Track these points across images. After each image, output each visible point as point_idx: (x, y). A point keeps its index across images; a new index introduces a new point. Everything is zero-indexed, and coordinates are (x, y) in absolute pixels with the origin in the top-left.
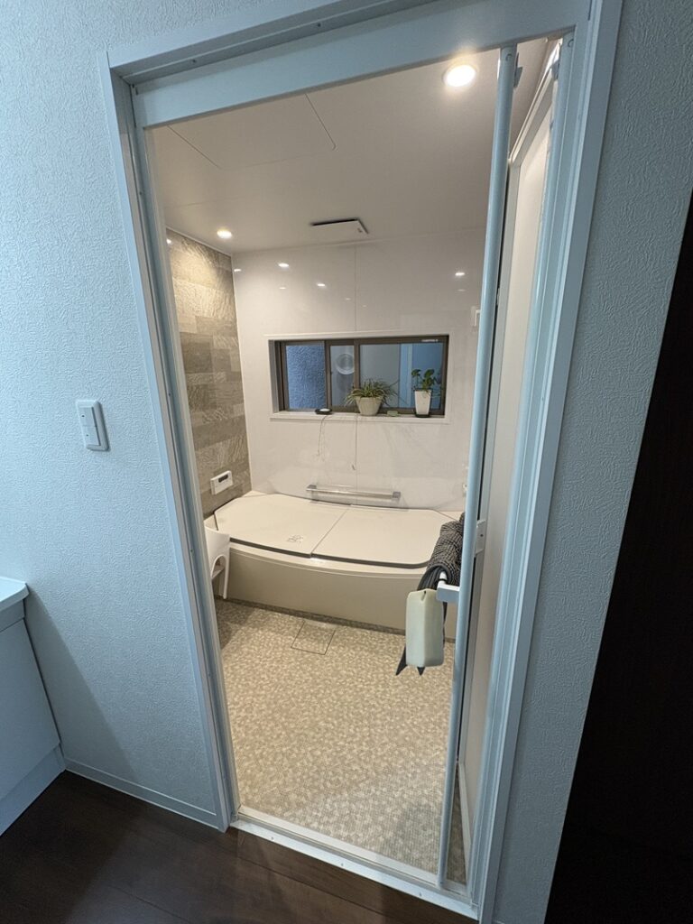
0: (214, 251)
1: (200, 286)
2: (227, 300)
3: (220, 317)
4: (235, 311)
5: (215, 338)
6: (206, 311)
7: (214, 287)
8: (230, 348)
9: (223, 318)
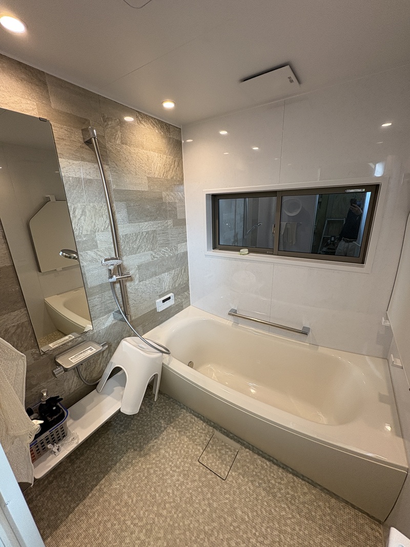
0: (166, 124)
1: (152, 152)
2: (176, 163)
3: (169, 177)
4: (182, 172)
5: (164, 194)
6: (157, 173)
7: (165, 153)
8: (177, 201)
9: (172, 178)
